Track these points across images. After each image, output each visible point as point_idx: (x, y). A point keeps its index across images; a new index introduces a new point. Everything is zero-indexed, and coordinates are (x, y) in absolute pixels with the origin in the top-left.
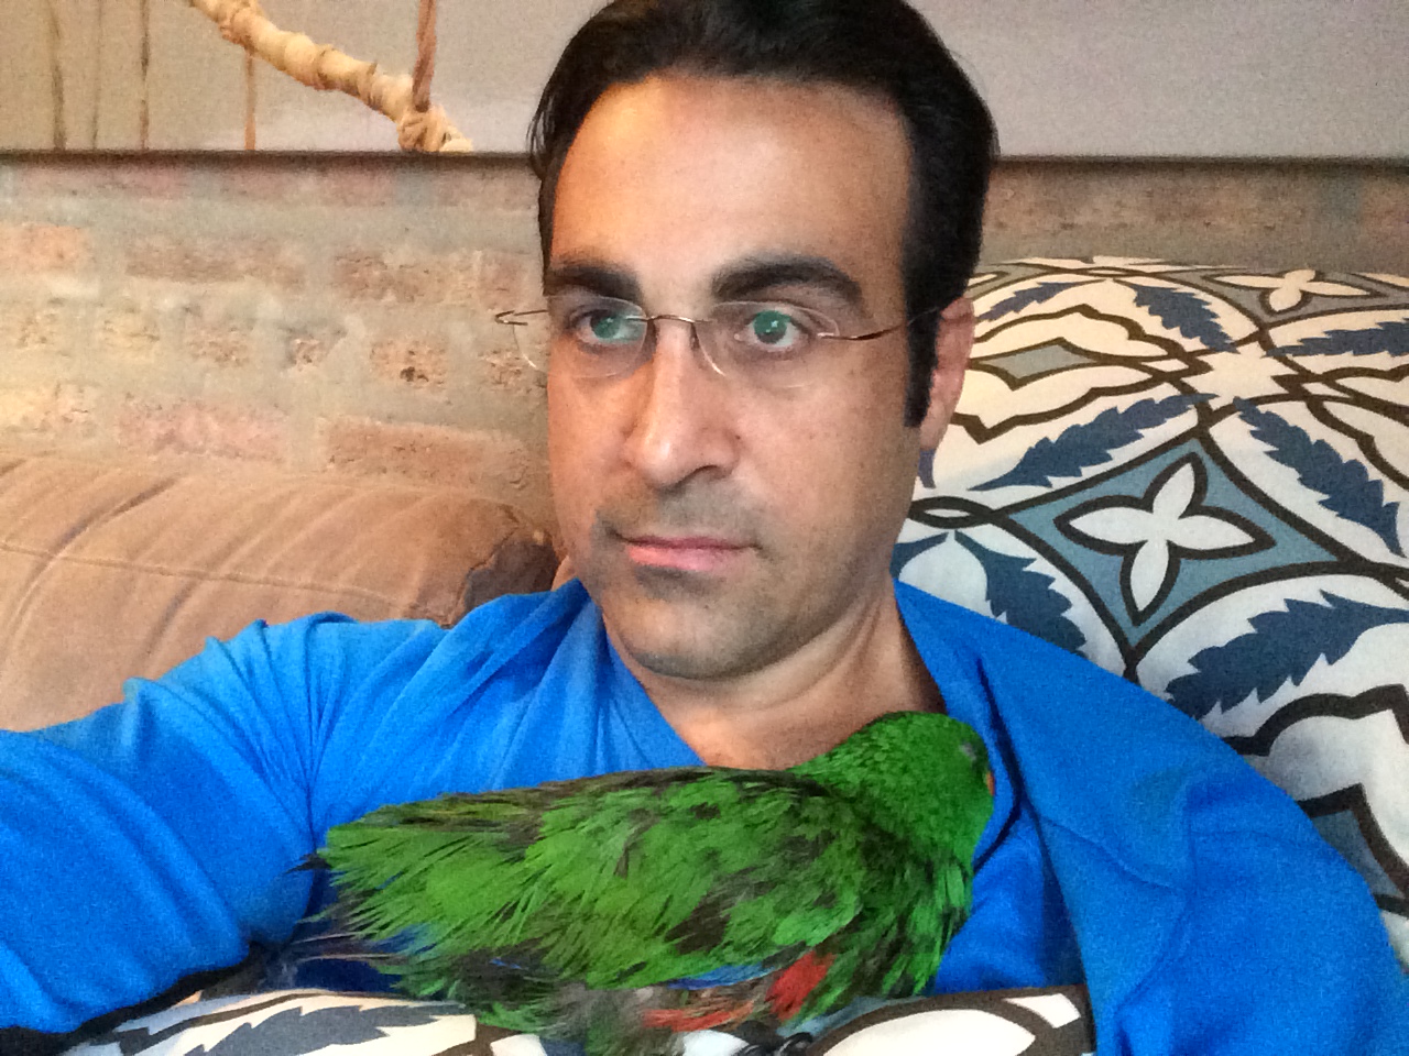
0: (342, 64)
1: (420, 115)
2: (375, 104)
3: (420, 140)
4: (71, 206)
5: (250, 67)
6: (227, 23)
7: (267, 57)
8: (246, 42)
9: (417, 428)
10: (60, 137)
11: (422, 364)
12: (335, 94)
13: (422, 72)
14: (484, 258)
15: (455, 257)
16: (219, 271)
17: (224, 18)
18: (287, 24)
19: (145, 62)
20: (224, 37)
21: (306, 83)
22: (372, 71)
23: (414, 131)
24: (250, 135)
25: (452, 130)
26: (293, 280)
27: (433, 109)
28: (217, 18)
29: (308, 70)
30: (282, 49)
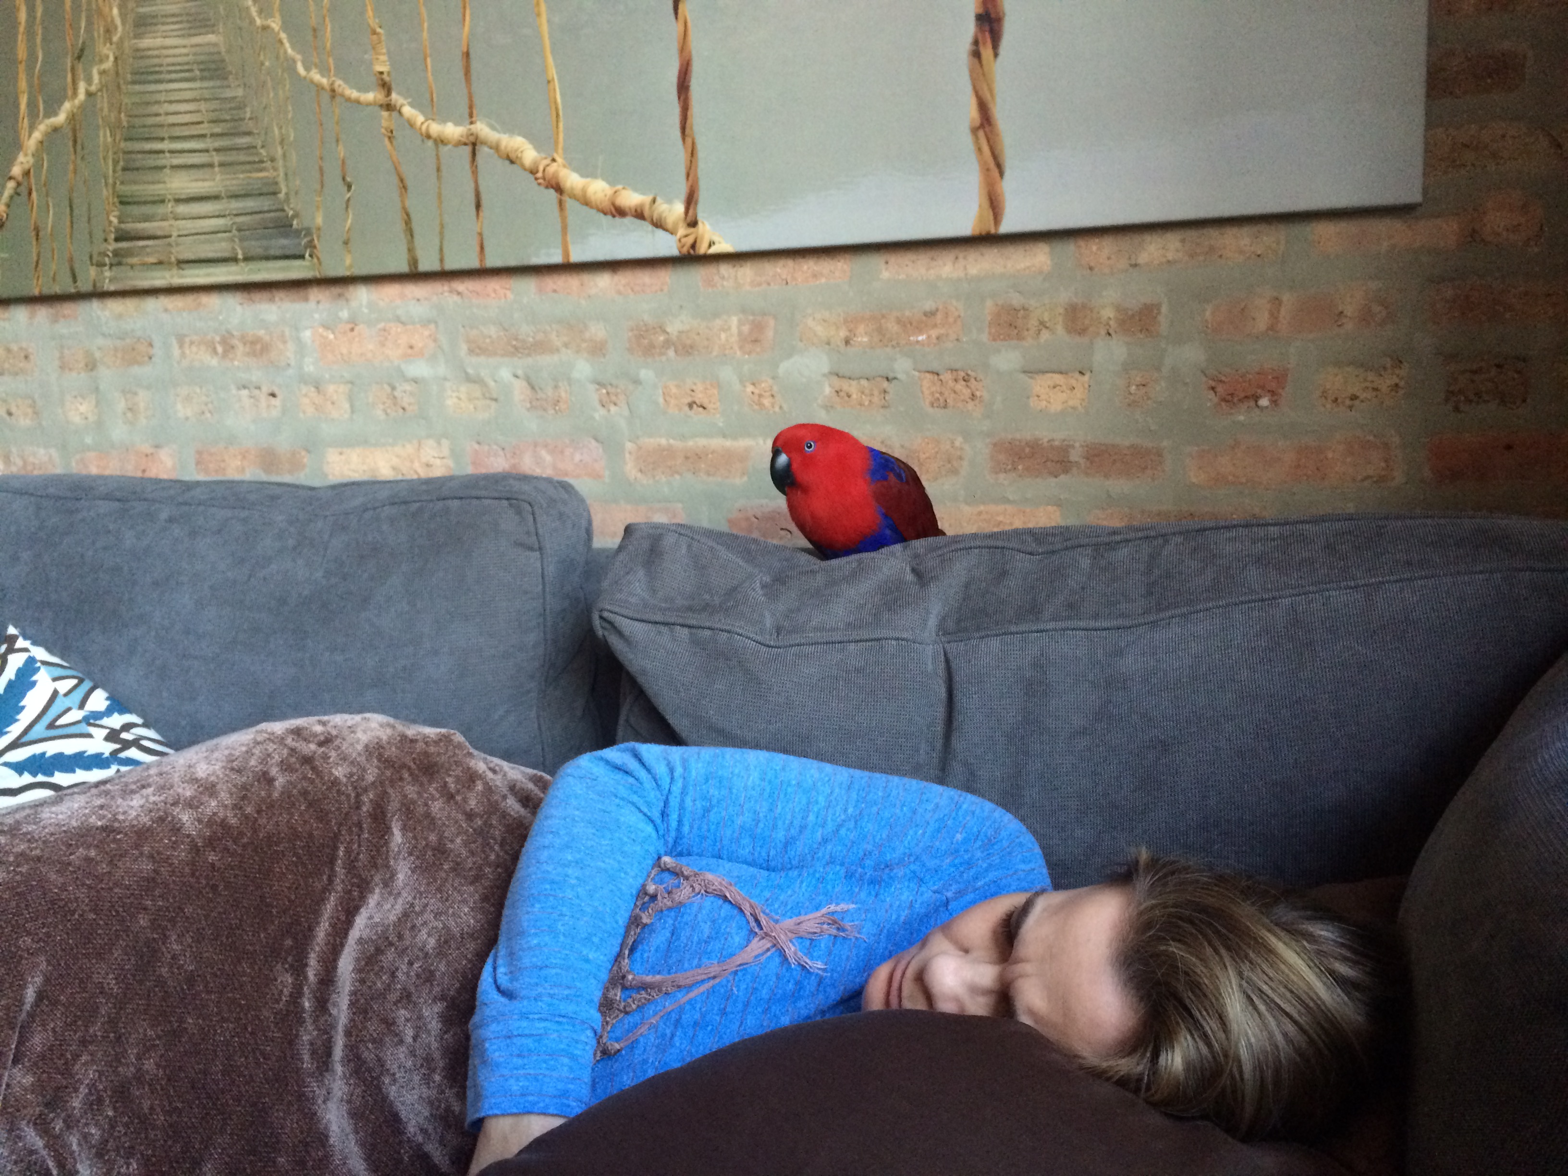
0: (631, 198)
1: (692, 230)
2: (658, 224)
3: (693, 246)
6: (540, 175)
7: (573, 196)
8: (558, 189)
9: (702, 442)
10: (414, 262)
11: (699, 397)
12: (628, 220)
13: (691, 201)
14: (739, 321)
15: (718, 322)
16: (541, 347)
17: (537, 172)
19: (478, 206)
20: (539, 184)
21: (605, 213)
22: (654, 201)
23: (690, 240)
24: (566, 253)
25: (716, 238)
26: (598, 349)
27: (700, 224)
28: (533, 172)
29: (606, 204)
30: (584, 191)
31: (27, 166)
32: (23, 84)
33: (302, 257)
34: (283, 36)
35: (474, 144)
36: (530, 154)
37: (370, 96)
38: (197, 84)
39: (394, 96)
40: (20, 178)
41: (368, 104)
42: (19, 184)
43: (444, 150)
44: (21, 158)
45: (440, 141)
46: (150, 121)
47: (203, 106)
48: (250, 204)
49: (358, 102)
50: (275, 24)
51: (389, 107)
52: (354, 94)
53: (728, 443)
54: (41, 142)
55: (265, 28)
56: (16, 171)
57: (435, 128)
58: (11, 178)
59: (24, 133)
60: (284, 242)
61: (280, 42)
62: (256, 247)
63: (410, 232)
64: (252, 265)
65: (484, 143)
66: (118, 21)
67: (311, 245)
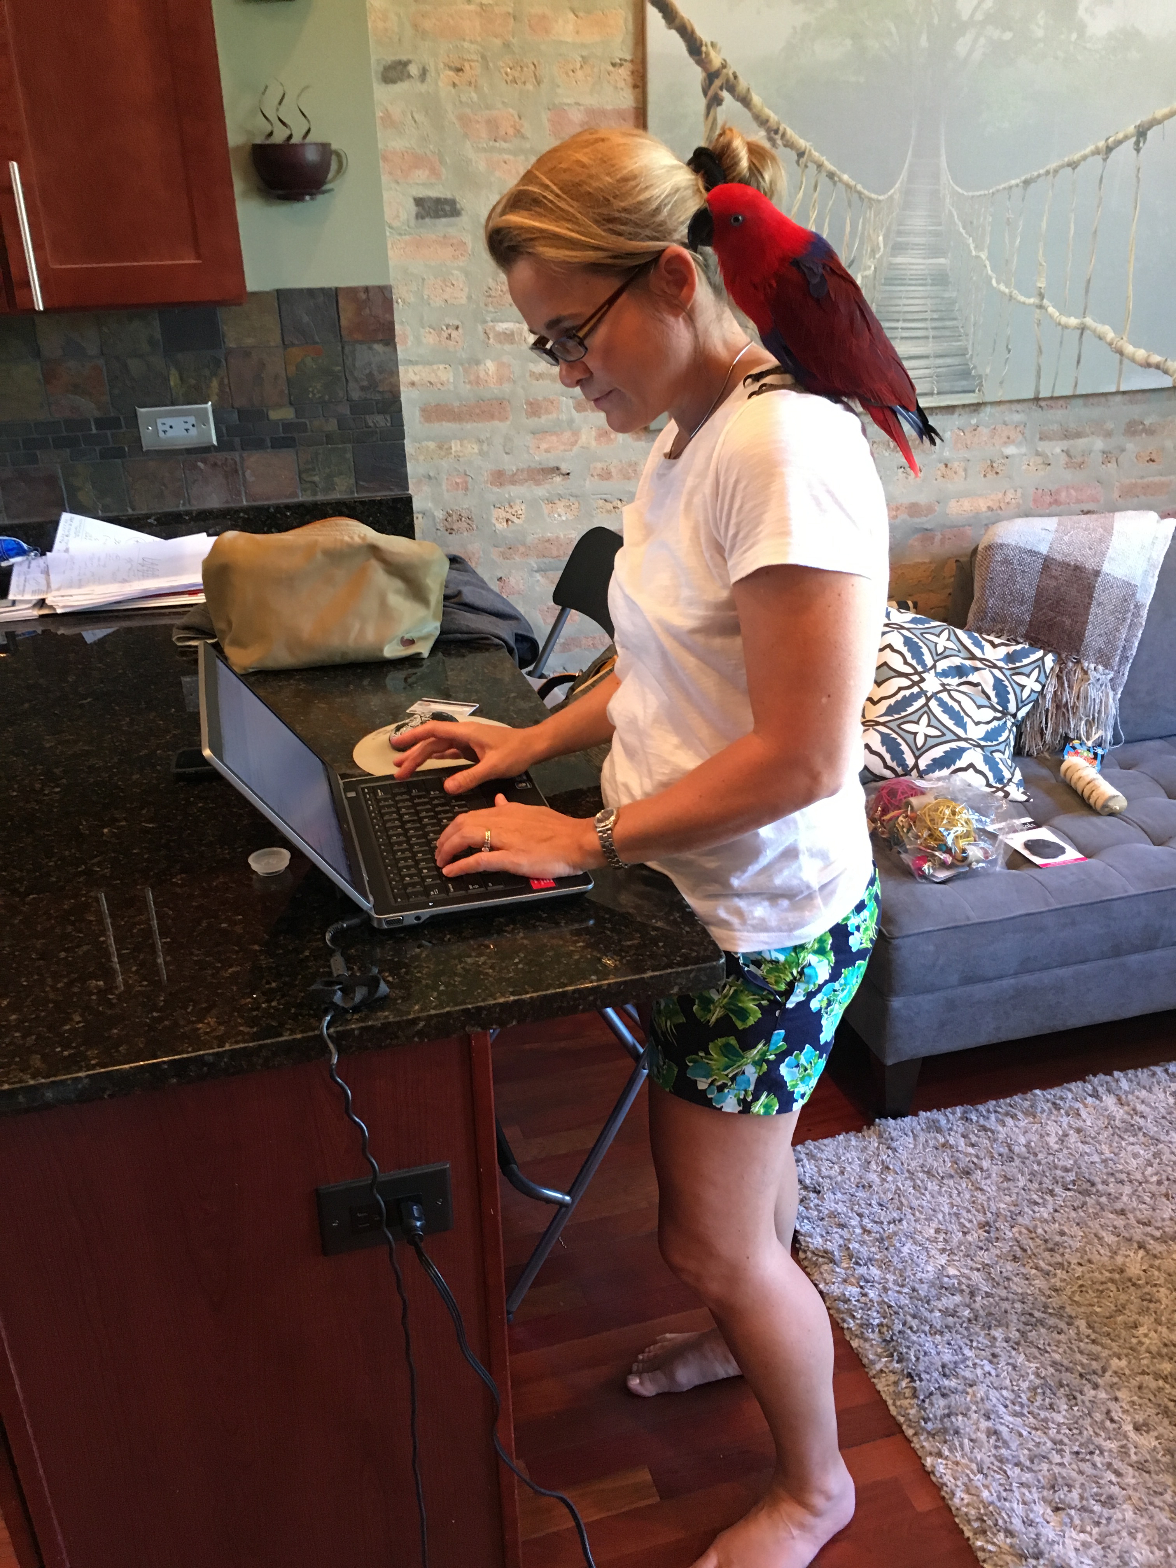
0: (1156, 359)
4: (1017, 417)
5: (1121, 362)
6: (1113, 346)
7: (1128, 358)
8: (1121, 353)
9: (1151, 479)
10: (1038, 393)
11: (1154, 457)
12: (1153, 370)
16: (1079, 435)
18: (1137, 345)
19: (1078, 362)
20: (1112, 351)
21: (1141, 365)
22: (1166, 361)
24: (1118, 387)
26: (1109, 434)
28: (1110, 344)
29: (1143, 362)
30: (1134, 354)
33: (974, 392)
34: (987, 263)
35: (1083, 329)
36: (1110, 335)
37: (1032, 301)
38: (929, 288)
39: (1046, 302)
41: (1029, 305)
43: (1067, 332)
45: (1065, 327)
46: (894, 309)
47: (929, 301)
48: (949, 361)
49: (1024, 303)
50: (983, 255)
51: (1041, 307)
52: (1022, 299)
53: (1163, 479)
55: (978, 257)
57: (1064, 320)
60: (964, 383)
61: (985, 266)
62: (946, 386)
63: (1039, 377)
64: (942, 397)
65: (1088, 328)
66: (882, 245)
67: (981, 385)
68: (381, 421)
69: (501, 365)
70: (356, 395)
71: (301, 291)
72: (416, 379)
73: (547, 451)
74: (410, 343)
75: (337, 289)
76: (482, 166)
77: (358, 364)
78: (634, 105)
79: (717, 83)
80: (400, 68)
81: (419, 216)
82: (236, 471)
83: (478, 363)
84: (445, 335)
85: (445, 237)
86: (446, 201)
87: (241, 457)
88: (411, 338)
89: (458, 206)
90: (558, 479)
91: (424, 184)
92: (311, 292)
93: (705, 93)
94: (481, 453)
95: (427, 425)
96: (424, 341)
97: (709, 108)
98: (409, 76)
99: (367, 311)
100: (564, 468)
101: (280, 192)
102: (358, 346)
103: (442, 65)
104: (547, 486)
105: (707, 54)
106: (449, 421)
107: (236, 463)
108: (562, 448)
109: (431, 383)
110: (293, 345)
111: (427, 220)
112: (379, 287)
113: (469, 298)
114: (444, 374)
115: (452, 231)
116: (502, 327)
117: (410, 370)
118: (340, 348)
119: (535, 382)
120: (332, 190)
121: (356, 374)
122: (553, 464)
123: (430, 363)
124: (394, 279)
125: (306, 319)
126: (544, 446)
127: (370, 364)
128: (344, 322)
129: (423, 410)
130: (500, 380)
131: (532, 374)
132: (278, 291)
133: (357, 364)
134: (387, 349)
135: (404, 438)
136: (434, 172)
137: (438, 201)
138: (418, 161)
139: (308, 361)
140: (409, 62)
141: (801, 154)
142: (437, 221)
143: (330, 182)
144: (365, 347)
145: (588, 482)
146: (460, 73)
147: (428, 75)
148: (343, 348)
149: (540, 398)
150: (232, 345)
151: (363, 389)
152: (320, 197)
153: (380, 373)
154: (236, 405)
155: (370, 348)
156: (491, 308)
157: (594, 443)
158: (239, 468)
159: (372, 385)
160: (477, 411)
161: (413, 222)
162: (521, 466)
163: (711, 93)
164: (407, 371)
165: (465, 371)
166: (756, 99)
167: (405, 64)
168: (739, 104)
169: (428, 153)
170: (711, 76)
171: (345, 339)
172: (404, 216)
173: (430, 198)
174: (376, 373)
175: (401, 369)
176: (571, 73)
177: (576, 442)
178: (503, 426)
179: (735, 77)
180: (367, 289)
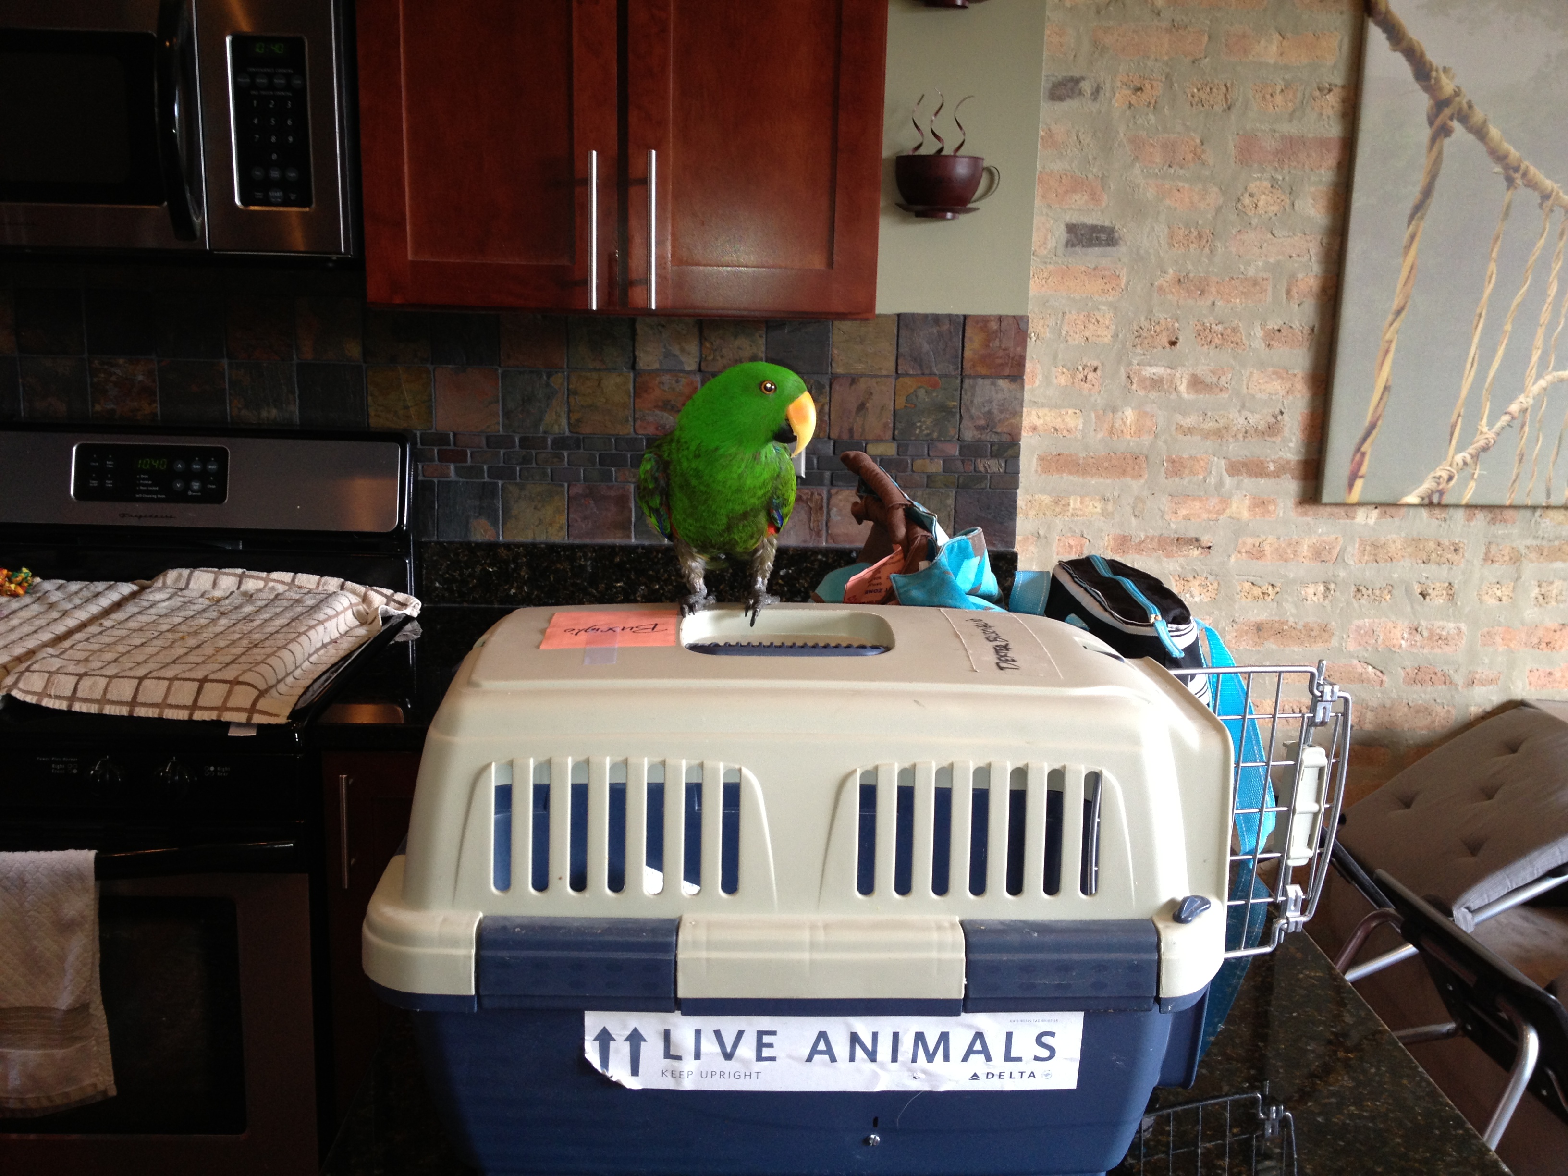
31: (1525, 406)
32: (1539, 341)
40: (1516, 414)
42: (1513, 418)
44: (1522, 398)
54: (1545, 389)
56: (1514, 408)
58: (1506, 413)
59: (1529, 381)
68: (994, 466)
69: (1142, 415)
70: (969, 435)
71: (926, 316)
72: (1039, 423)
73: (1187, 518)
74: (1037, 383)
75: (965, 317)
76: (1151, 194)
77: (977, 400)
78: (1341, 135)
79: (1447, 111)
80: (1070, 85)
81: (1069, 244)
82: (821, 508)
83: (1114, 410)
84: (1080, 376)
85: (1095, 268)
86: (1102, 229)
87: (829, 493)
88: (1040, 377)
89: (1116, 235)
90: (1195, 552)
91: (1080, 210)
92: (937, 319)
93: (1431, 123)
94: (1105, 514)
95: (1044, 476)
96: (1055, 381)
97: (1434, 140)
98: (1080, 93)
99: (997, 343)
100: (1206, 540)
101: (919, 208)
102: (980, 381)
103: (1119, 84)
104: (1181, 560)
105: (1437, 80)
106: (1071, 473)
107: (822, 499)
108: (1205, 516)
109: (1056, 430)
110: (907, 374)
111: (1078, 249)
112: (1014, 317)
113: (1116, 336)
114: (1072, 420)
115: (1105, 262)
116: (1150, 371)
117: (1034, 413)
118: (959, 381)
119: (1181, 437)
120: (978, 209)
121: (973, 411)
122: (1192, 534)
123: (1057, 407)
124: (1032, 310)
125: (926, 347)
126: (1183, 512)
127: (990, 401)
128: (968, 354)
129: (1041, 459)
130: (1139, 431)
131: (1179, 427)
132: (899, 315)
133: (975, 401)
134: (1013, 386)
135: (1017, 488)
136: (1094, 197)
137: (1094, 229)
138: (1077, 185)
139: (922, 393)
140: (1083, 78)
141: (1546, 196)
142: (1090, 250)
143: (976, 201)
144: (988, 382)
145: (1233, 559)
146: (1139, 93)
147: (1102, 94)
148: (962, 381)
149: (1185, 456)
150: (839, 370)
151: (979, 428)
152: (963, 218)
153: (1001, 412)
154: (832, 436)
155: (993, 384)
156: (1139, 350)
157: (1245, 515)
158: (825, 505)
159: (989, 425)
160: (1106, 464)
161: (1061, 250)
162: (1151, 532)
163: (1438, 122)
164: (1029, 414)
165: (1097, 417)
166: (1494, 132)
167: (1076, 81)
168: (1471, 137)
169: (1090, 176)
170: (1440, 104)
171: (966, 372)
172: (1051, 244)
173: (1084, 226)
174: (996, 411)
175: (1025, 410)
176: (1268, 96)
177: (1224, 510)
178: (1136, 486)
179: (1470, 106)
180: (1000, 318)
